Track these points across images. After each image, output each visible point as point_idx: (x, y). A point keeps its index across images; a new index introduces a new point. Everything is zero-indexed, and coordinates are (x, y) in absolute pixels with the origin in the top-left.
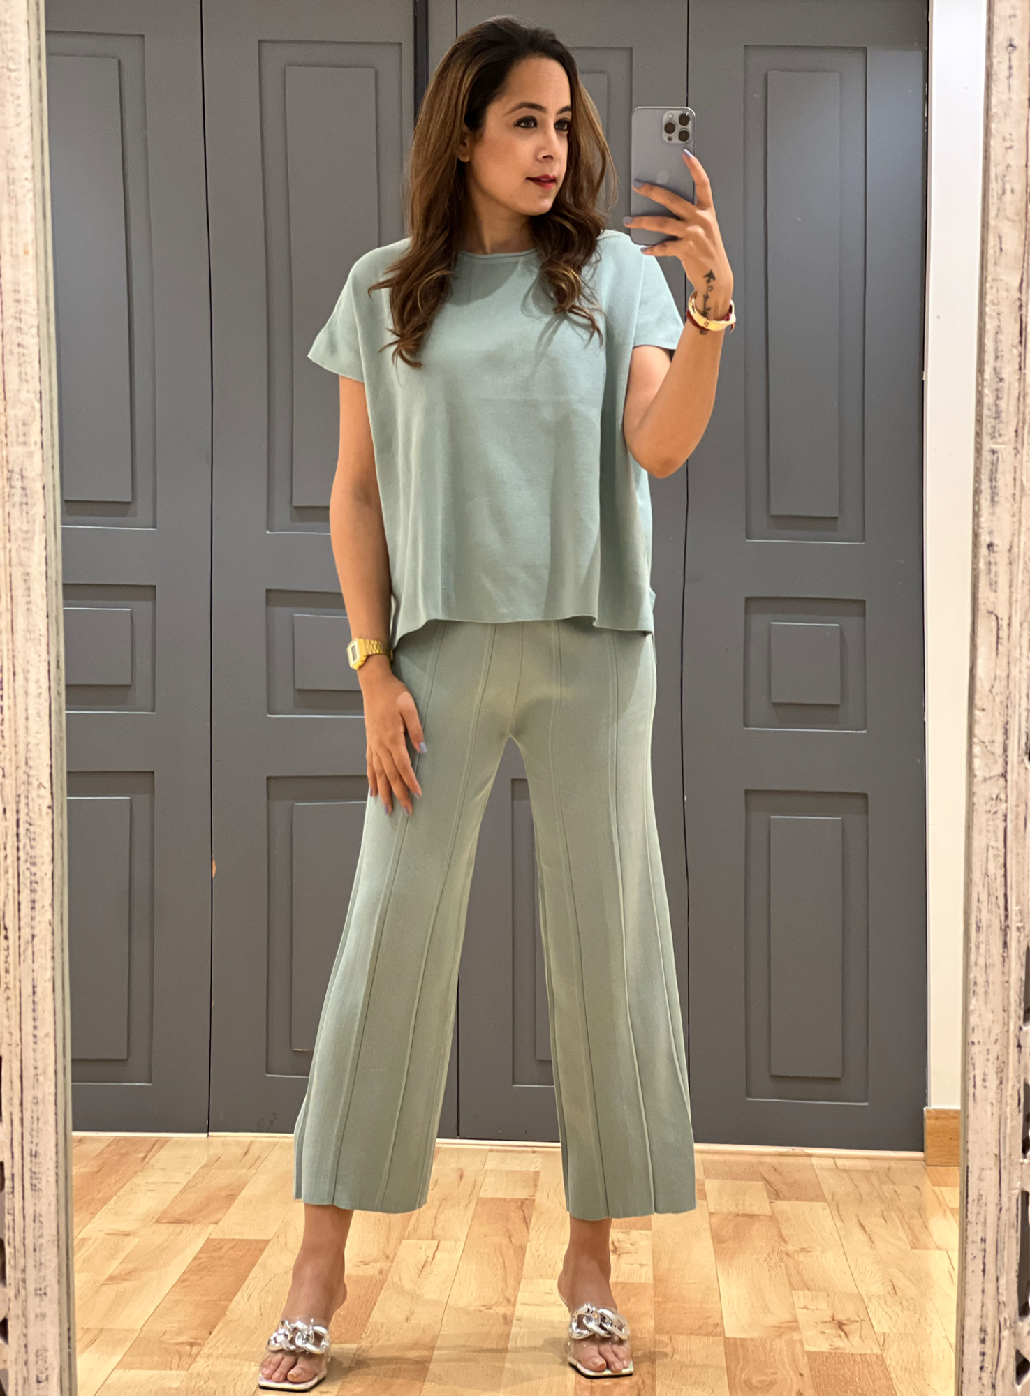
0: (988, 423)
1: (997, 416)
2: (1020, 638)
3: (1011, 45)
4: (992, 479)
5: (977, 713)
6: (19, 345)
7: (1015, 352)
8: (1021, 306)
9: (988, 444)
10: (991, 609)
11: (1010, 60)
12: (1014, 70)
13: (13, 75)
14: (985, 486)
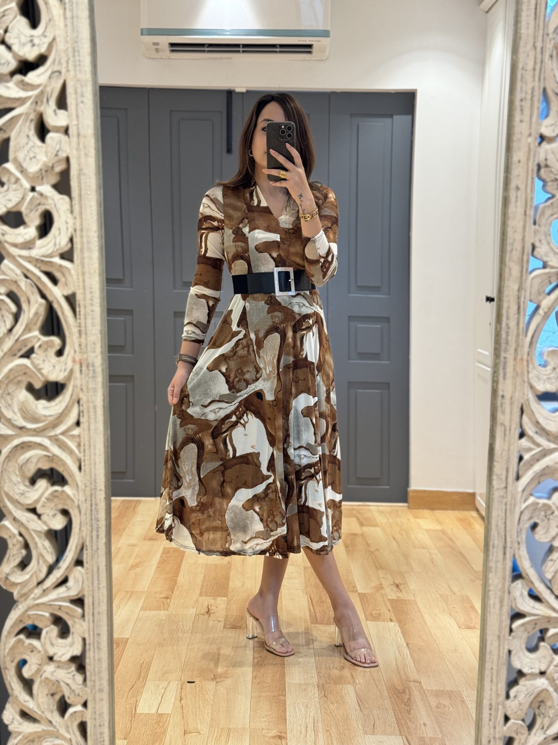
0: (503, 346)
1: (507, 343)
2: (514, 434)
3: (518, 188)
4: (504, 368)
5: (495, 464)
6: (92, 311)
7: (516, 317)
8: (519, 298)
9: (503, 355)
10: (502, 421)
11: (517, 194)
12: (519, 199)
13: (90, 197)
14: (501, 372)
